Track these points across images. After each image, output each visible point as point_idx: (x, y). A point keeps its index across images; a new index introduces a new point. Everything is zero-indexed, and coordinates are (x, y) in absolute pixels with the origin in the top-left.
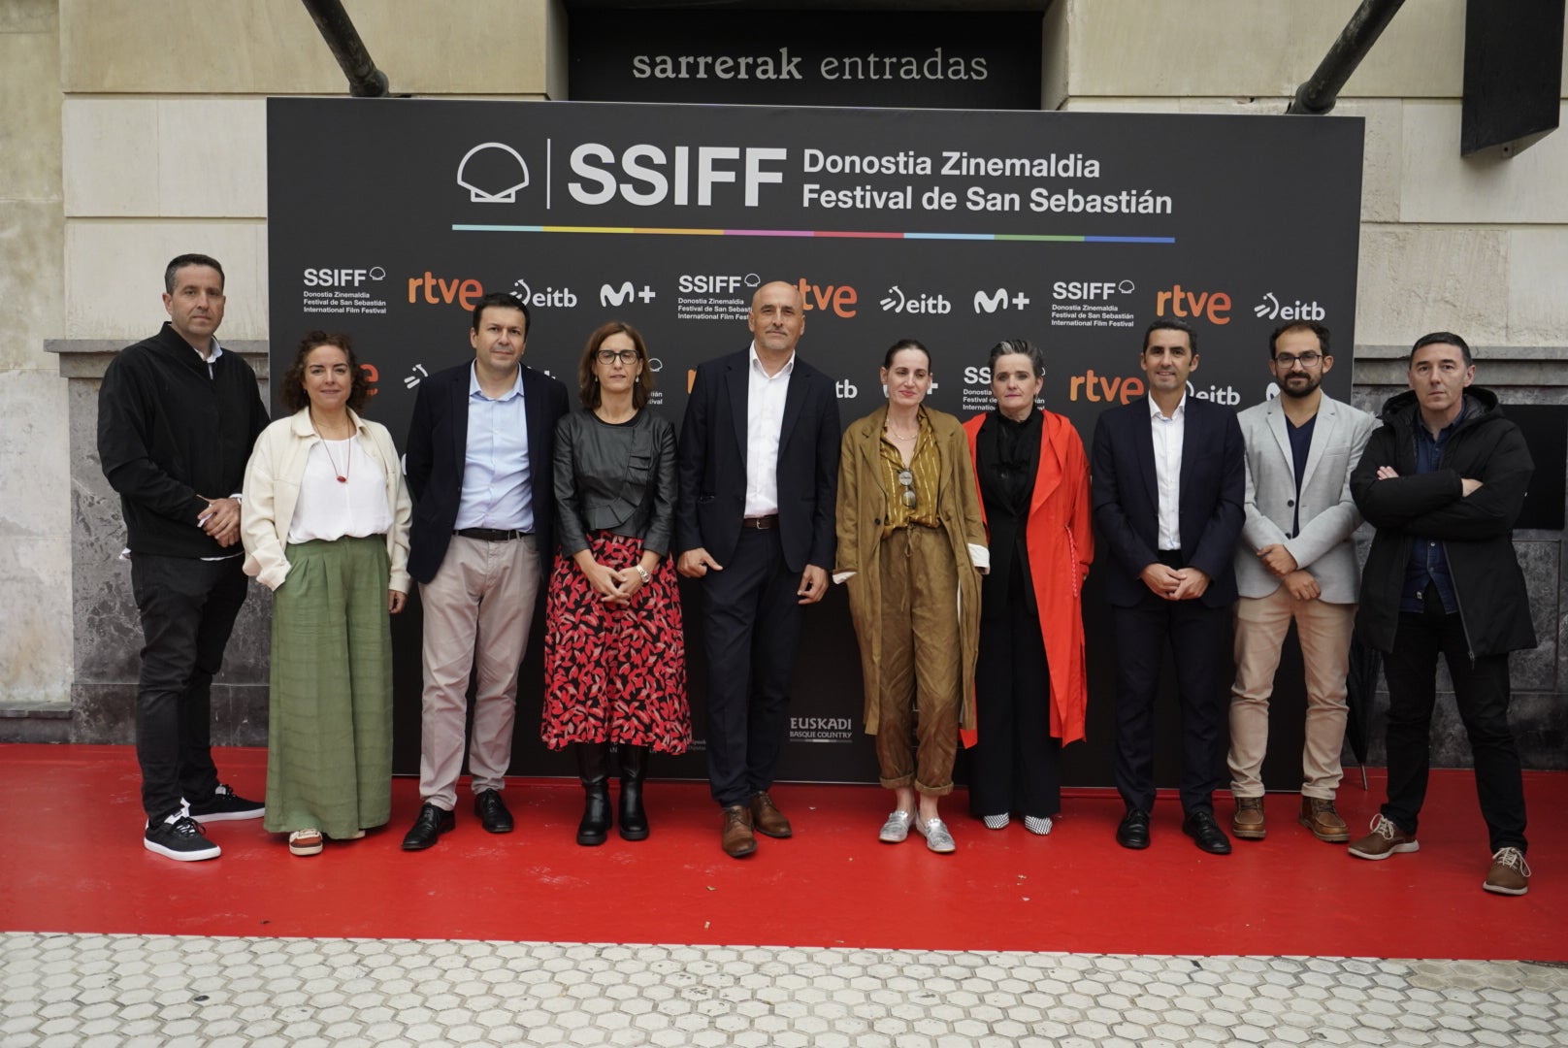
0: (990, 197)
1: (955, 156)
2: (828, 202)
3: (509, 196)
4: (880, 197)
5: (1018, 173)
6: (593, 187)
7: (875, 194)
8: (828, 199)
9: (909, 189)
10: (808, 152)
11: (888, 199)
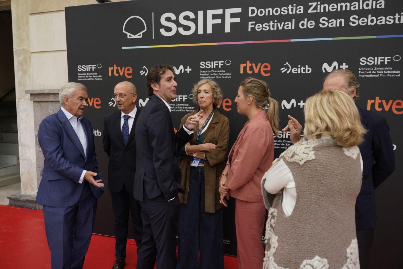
0: (330, 21)
1: (314, 4)
2: (259, 28)
3: (140, 35)
4: (281, 25)
5: (344, 9)
6: (169, 29)
7: (279, 24)
8: (258, 27)
9: (294, 20)
10: (250, 8)
11: (284, 25)
